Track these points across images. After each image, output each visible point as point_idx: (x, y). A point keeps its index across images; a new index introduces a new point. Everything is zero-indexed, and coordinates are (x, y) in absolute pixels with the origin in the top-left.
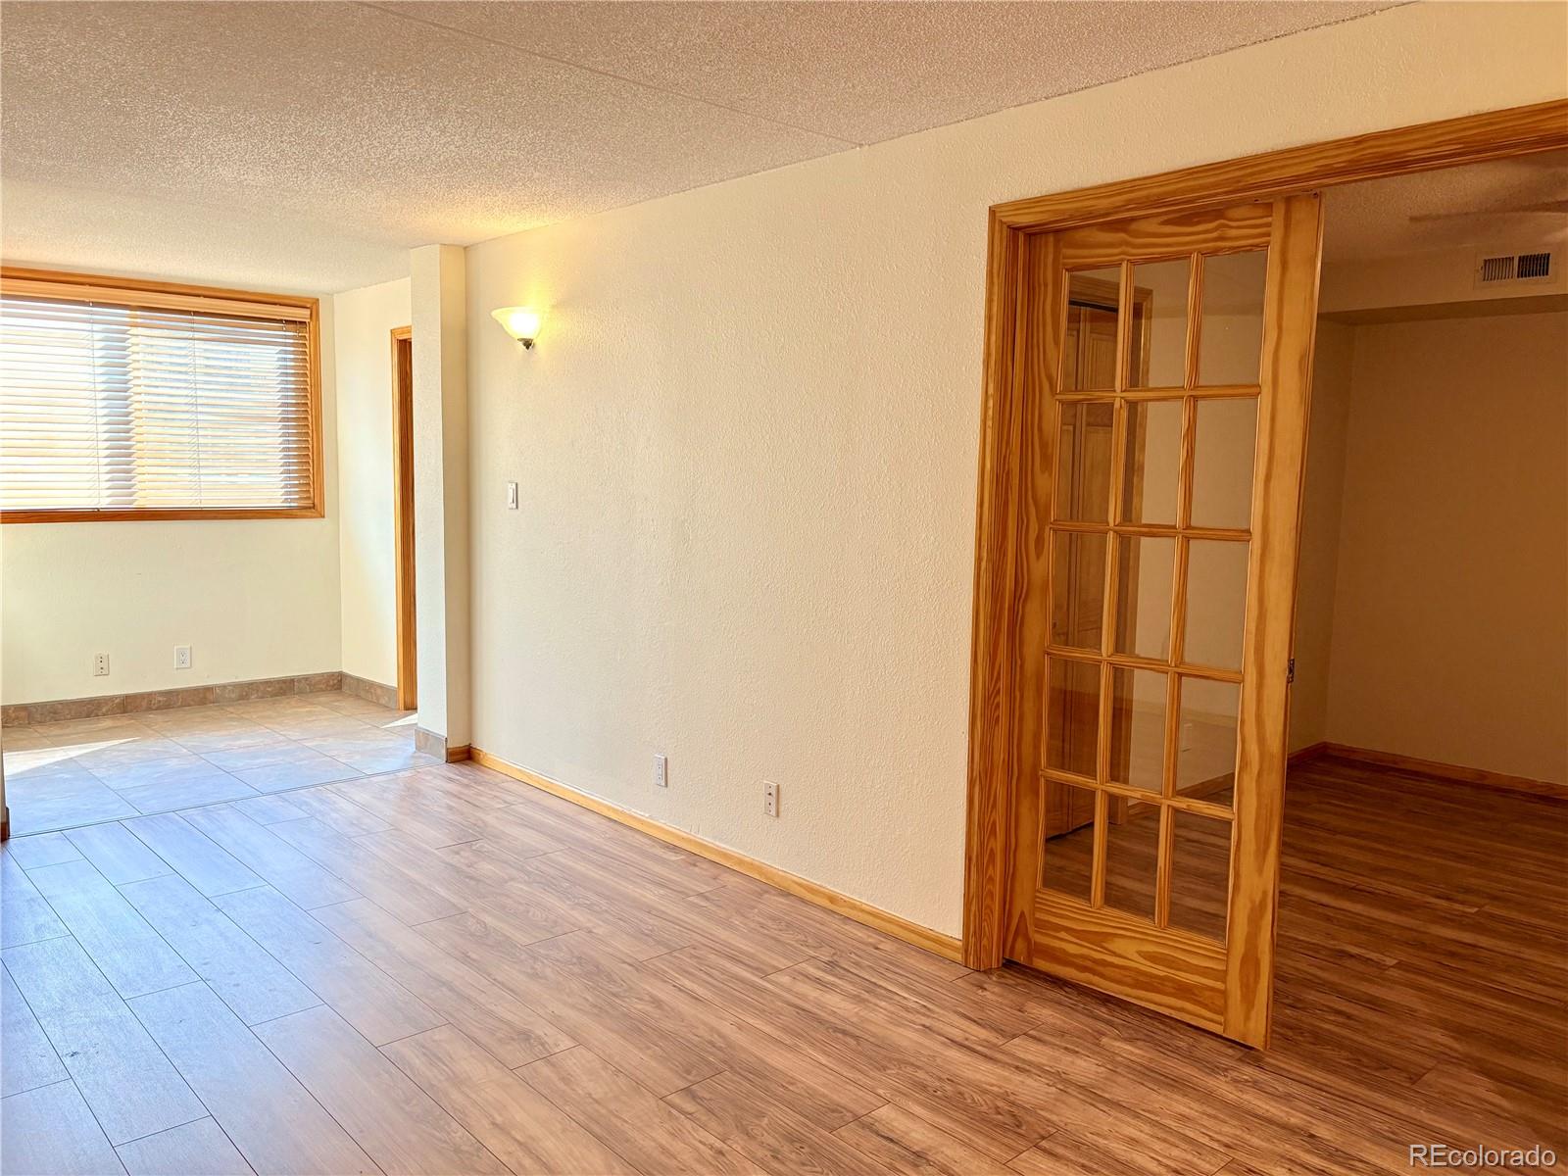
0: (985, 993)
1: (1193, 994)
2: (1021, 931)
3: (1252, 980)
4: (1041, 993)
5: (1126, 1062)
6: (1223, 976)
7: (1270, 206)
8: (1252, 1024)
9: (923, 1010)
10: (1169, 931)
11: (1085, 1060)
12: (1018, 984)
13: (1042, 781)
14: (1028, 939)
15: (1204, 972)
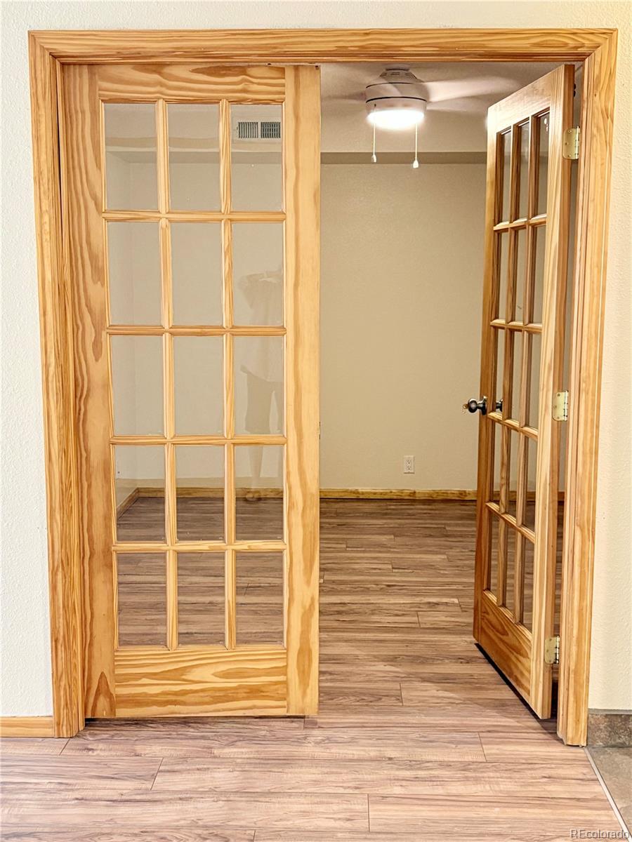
0: (95, 753)
1: (262, 692)
2: (103, 689)
3: (306, 667)
4: (136, 736)
5: (245, 761)
6: (283, 671)
7: (282, 70)
8: (308, 699)
9: (63, 787)
10: (238, 649)
11: (219, 772)
12: (113, 736)
13: (114, 554)
14: (110, 695)
15: (268, 672)
